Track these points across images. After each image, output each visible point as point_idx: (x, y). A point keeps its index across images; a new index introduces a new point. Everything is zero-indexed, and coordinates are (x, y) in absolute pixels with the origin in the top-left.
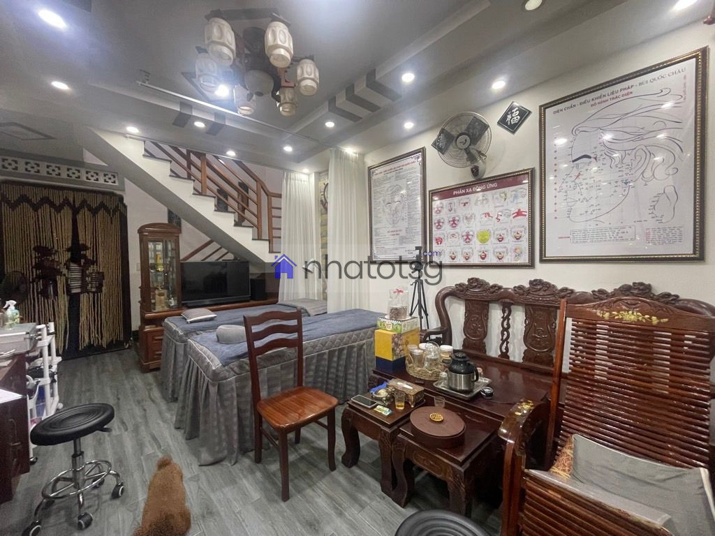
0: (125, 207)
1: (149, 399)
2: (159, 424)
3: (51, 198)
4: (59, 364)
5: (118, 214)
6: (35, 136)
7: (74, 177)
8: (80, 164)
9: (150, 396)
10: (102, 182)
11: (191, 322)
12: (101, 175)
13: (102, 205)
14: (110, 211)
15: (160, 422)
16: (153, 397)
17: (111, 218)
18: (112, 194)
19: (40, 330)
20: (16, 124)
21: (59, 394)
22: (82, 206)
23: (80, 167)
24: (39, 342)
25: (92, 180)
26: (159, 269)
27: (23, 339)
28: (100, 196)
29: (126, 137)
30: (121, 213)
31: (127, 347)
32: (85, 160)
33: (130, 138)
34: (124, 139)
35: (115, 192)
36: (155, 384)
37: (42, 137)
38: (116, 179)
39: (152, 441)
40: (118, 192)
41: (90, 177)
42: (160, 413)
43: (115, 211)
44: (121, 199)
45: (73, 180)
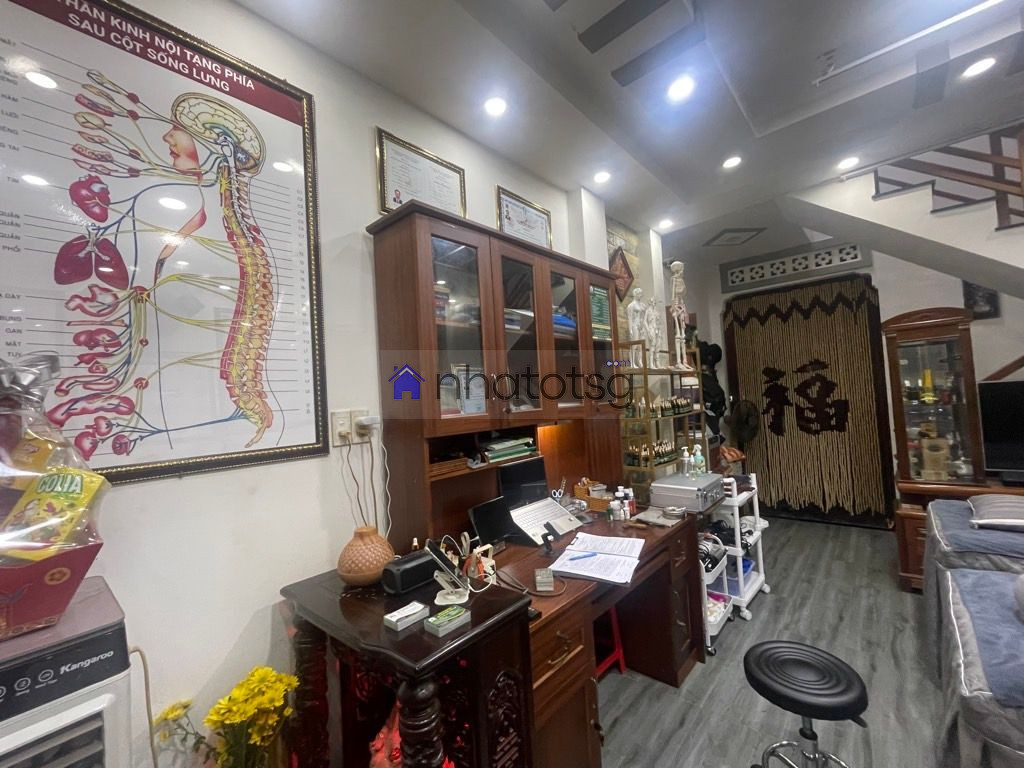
0: (875, 291)
1: (888, 648)
2: (888, 717)
3: (777, 305)
4: (764, 532)
5: (864, 306)
6: (745, 236)
7: (800, 268)
8: (806, 247)
9: (893, 643)
10: (837, 264)
11: (982, 527)
12: (835, 252)
13: (841, 298)
14: (851, 303)
15: (892, 716)
16: (898, 648)
17: (855, 316)
18: (853, 277)
19: (730, 484)
20: (726, 231)
21: (765, 572)
22: (812, 306)
23: (806, 252)
24: (727, 498)
25: (824, 265)
26: (926, 399)
27: (694, 496)
28: (836, 284)
29: (842, 181)
30: (869, 302)
31: (891, 527)
32: (812, 241)
33: (848, 178)
34: (840, 184)
35: (857, 271)
36: (912, 623)
37: (754, 233)
38: (858, 252)
39: (861, 745)
40: (862, 271)
41: (845, 257)
42: (900, 692)
43: (860, 302)
44: (868, 279)
45: (800, 273)
